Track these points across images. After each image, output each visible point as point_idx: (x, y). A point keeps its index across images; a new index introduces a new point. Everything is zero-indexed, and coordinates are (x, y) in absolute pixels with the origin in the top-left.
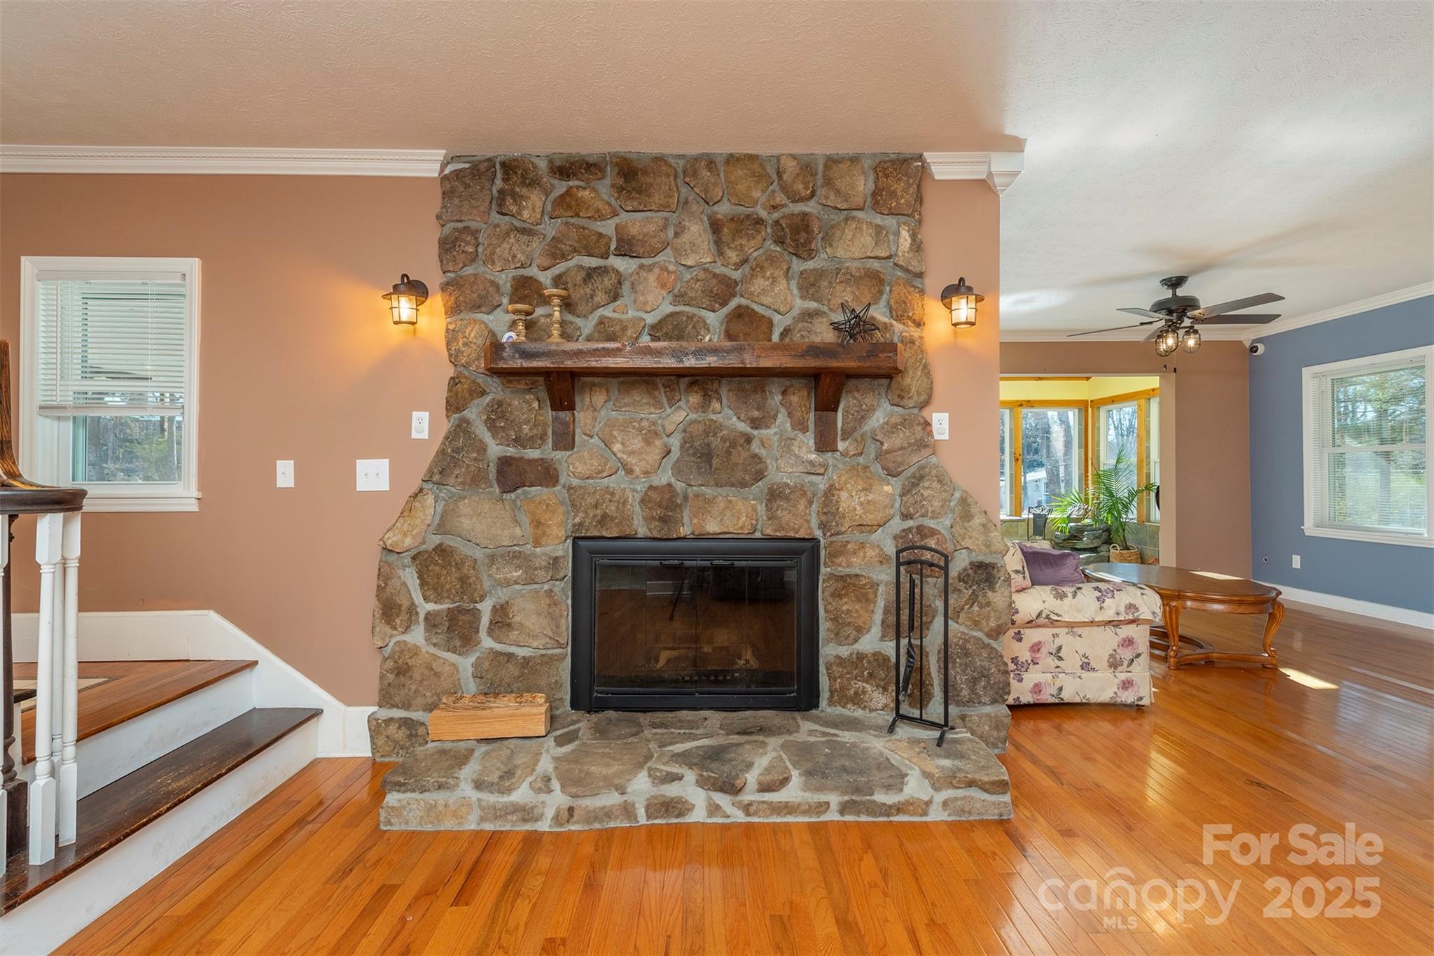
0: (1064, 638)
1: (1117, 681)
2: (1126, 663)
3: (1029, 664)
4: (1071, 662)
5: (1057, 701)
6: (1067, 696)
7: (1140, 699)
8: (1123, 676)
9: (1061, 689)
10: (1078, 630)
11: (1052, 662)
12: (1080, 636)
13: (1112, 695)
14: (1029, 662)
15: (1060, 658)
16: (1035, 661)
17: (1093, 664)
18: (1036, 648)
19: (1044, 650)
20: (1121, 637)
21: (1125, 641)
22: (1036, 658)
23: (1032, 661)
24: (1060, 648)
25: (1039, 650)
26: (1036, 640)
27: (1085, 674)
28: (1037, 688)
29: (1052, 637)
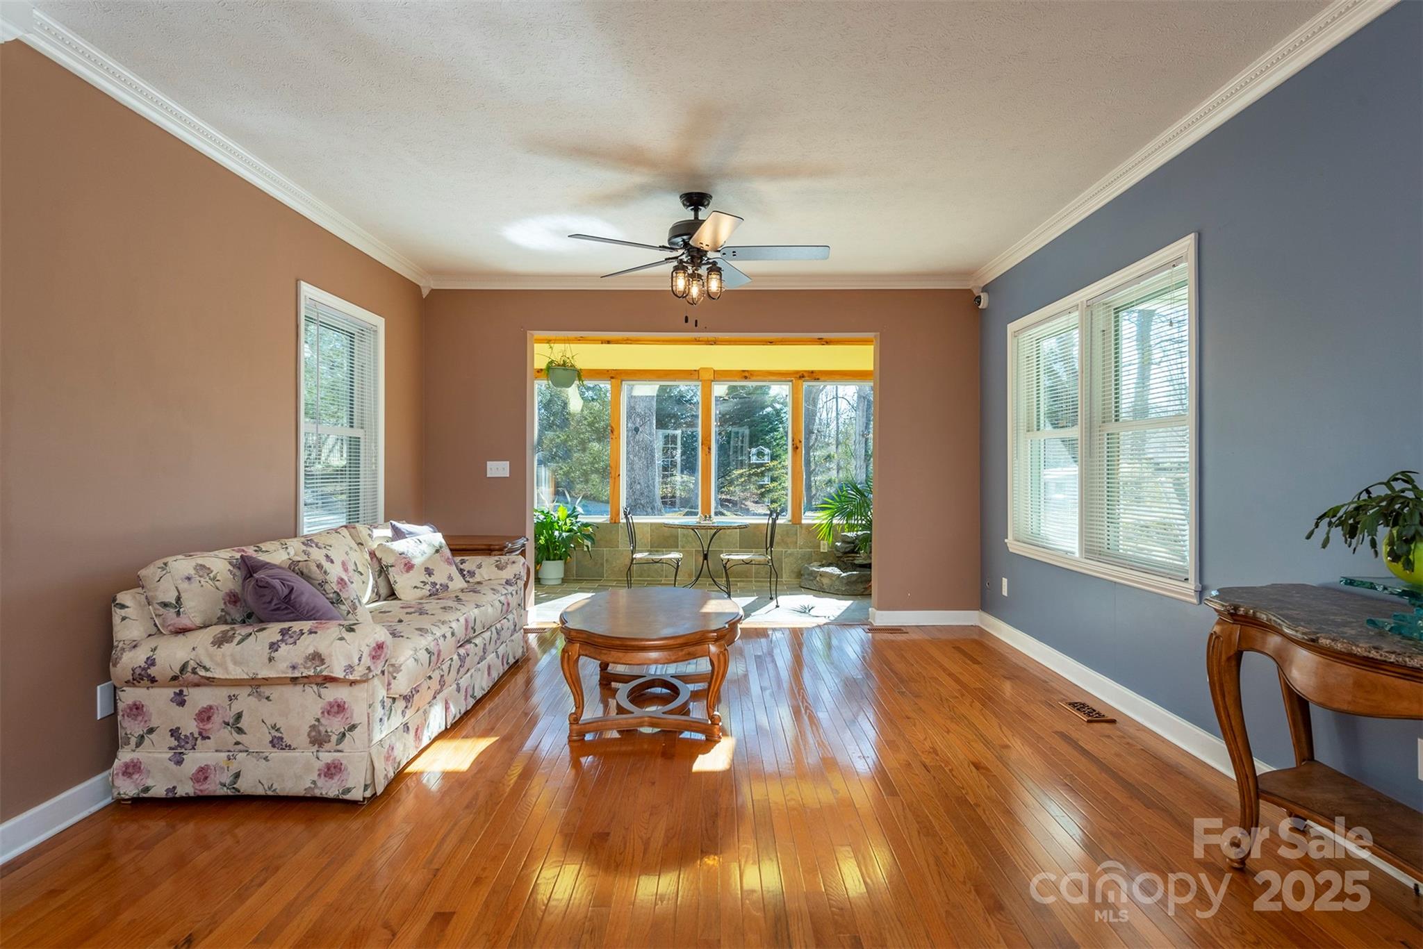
0: (245, 702)
1: (319, 765)
2: (334, 738)
3: (196, 739)
4: (257, 737)
5: (230, 793)
6: (247, 786)
7: (348, 790)
8: (327, 757)
9: (237, 776)
10: (266, 691)
11: (229, 736)
12: (268, 698)
13: (309, 784)
14: (196, 735)
15: (240, 731)
16: (205, 734)
17: (287, 740)
18: (205, 715)
19: (217, 719)
20: (327, 700)
21: (332, 707)
22: (205, 730)
23: (200, 734)
24: (239, 716)
25: (209, 718)
26: (204, 703)
27: (276, 755)
28: (203, 774)
29: (227, 699)
